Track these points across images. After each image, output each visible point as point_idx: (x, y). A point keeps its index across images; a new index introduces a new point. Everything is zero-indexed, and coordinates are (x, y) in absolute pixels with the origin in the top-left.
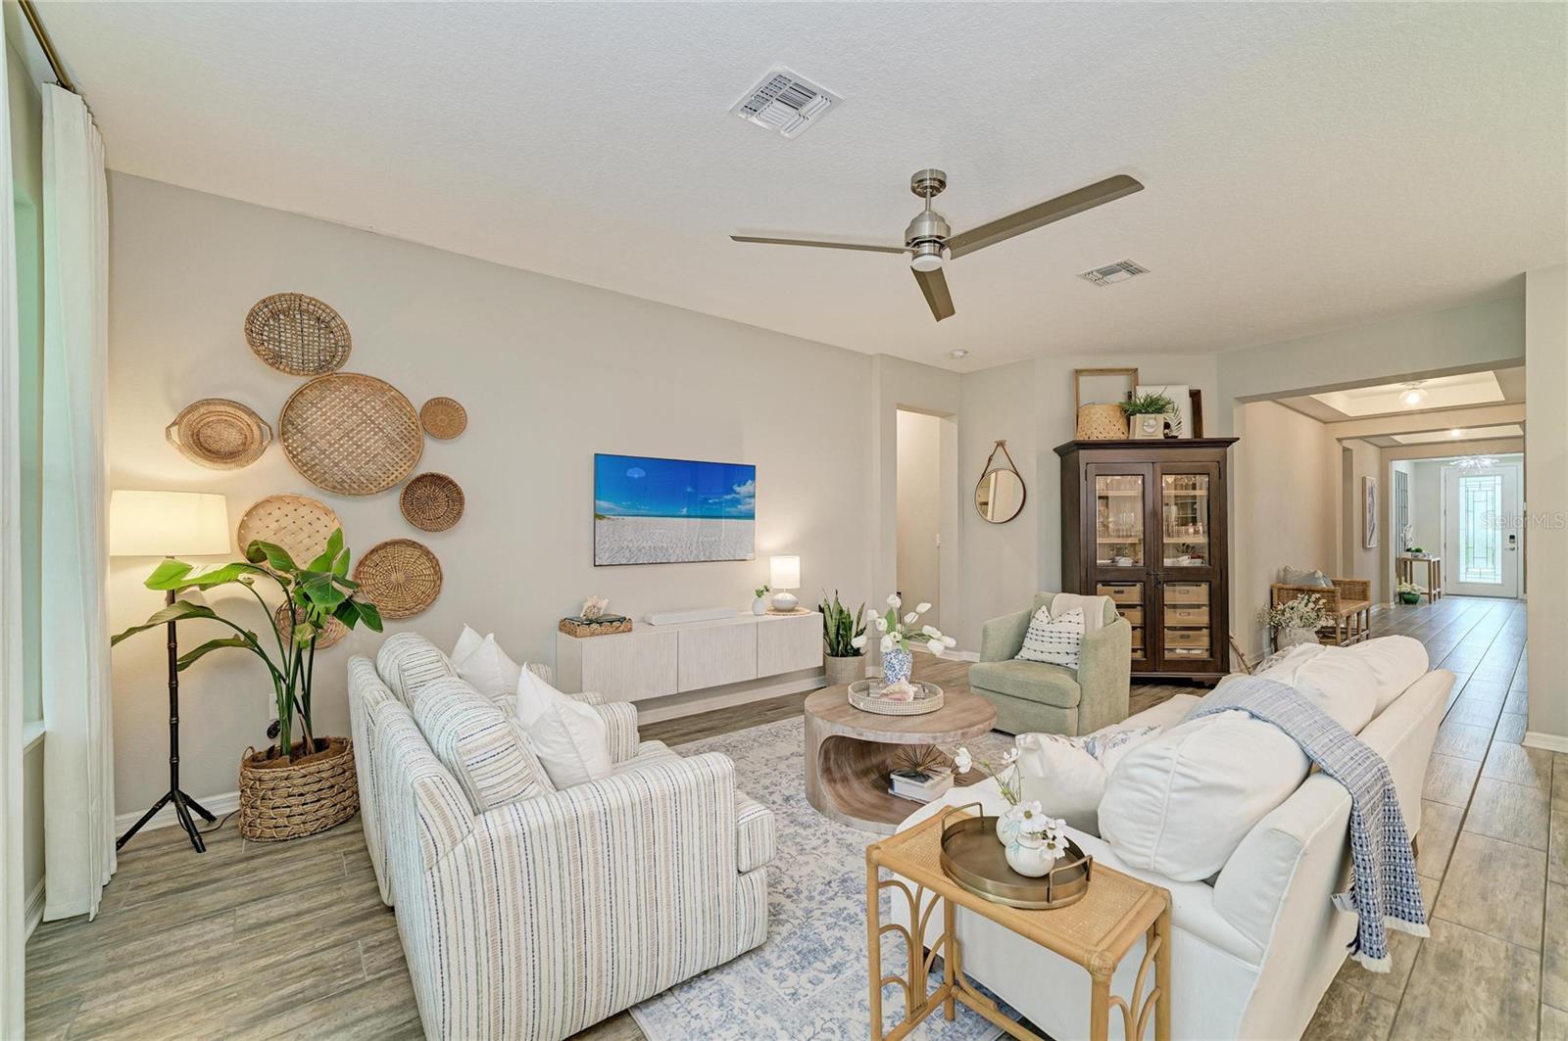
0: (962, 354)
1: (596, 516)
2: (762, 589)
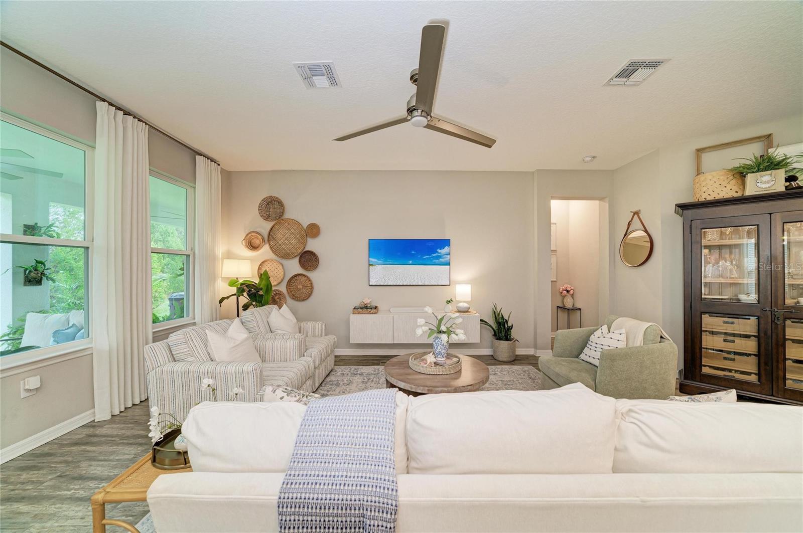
1: (369, 265)
2: (449, 300)
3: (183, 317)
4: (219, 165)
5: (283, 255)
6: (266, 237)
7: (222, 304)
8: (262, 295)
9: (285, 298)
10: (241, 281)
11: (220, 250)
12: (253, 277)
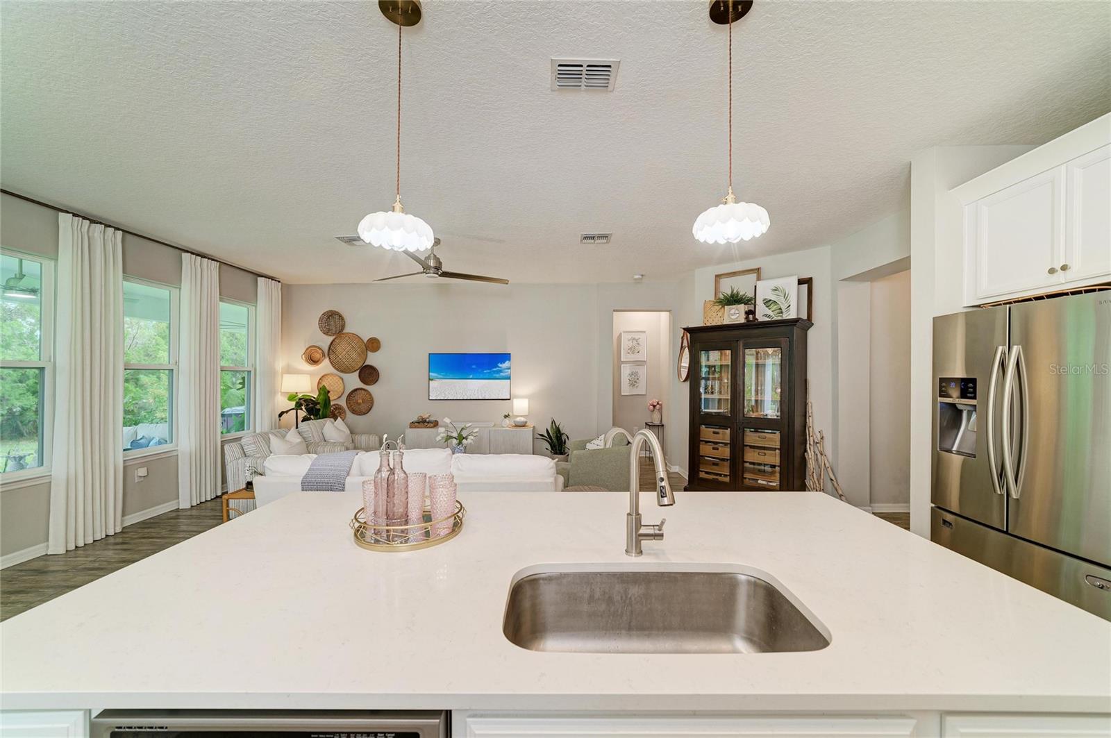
0: (640, 277)
1: (429, 379)
2: (507, 414)
3: (244, 430)
4: (279, 282)
5: (342, 368)
6: (326, 352)
7: (281, 418)
8: (319, 409)
9: (345, 412)
10: (300, 396)
11: (280, 365)
12: (312, 392)
